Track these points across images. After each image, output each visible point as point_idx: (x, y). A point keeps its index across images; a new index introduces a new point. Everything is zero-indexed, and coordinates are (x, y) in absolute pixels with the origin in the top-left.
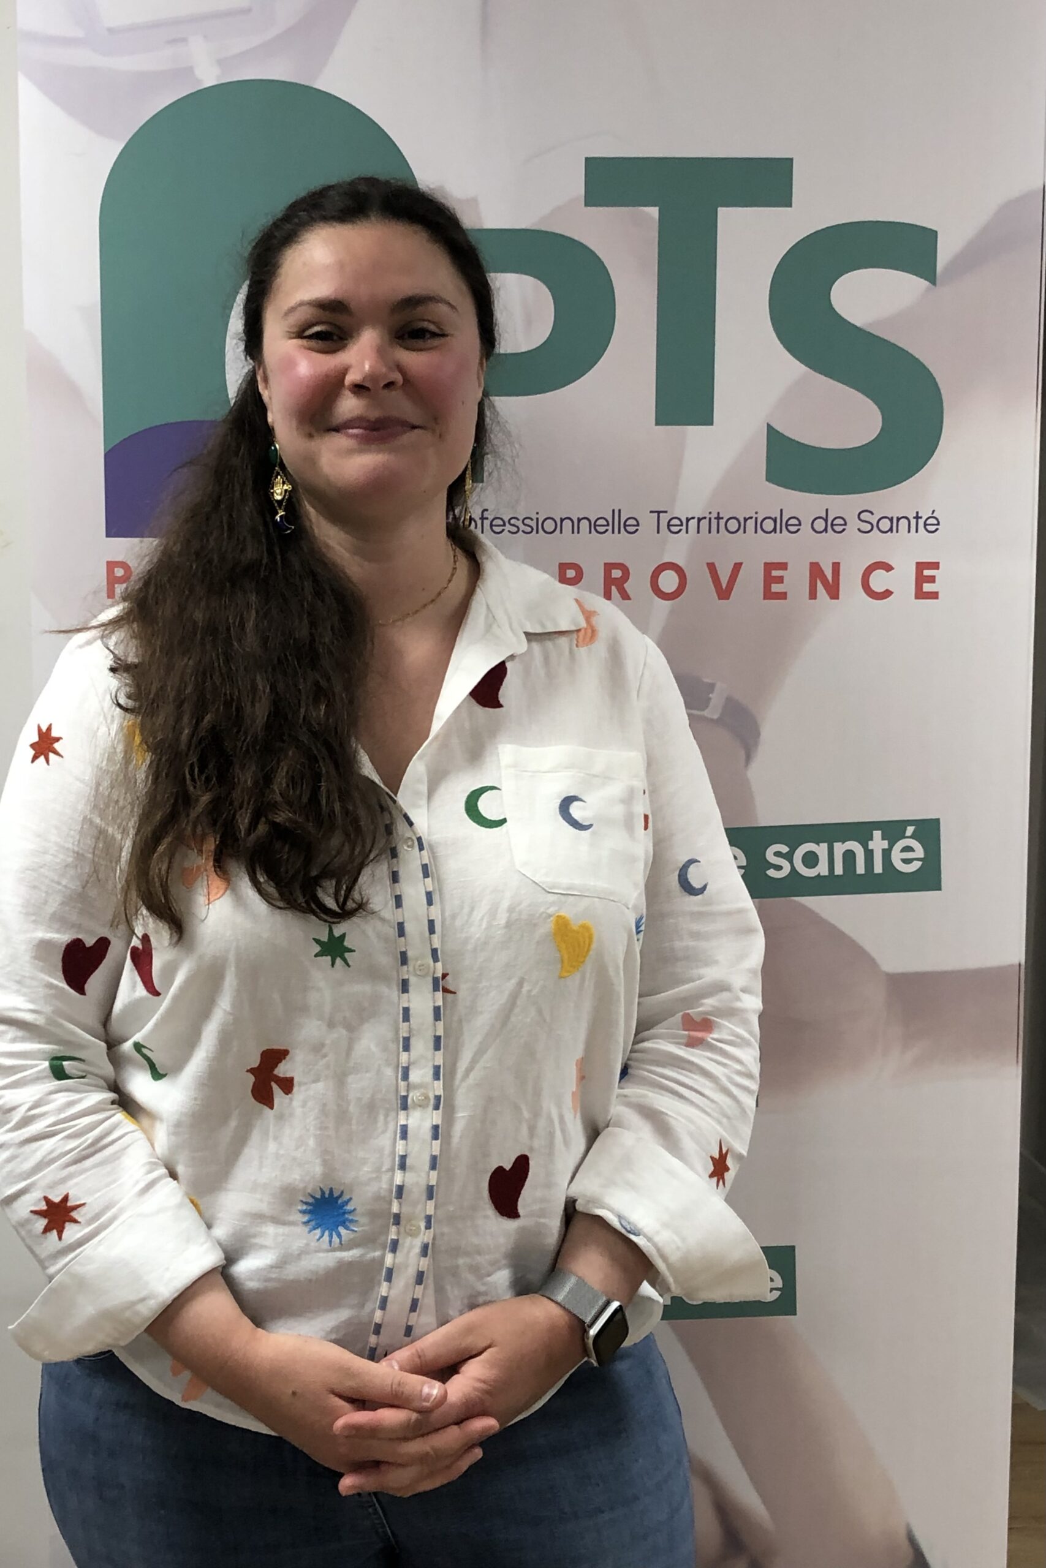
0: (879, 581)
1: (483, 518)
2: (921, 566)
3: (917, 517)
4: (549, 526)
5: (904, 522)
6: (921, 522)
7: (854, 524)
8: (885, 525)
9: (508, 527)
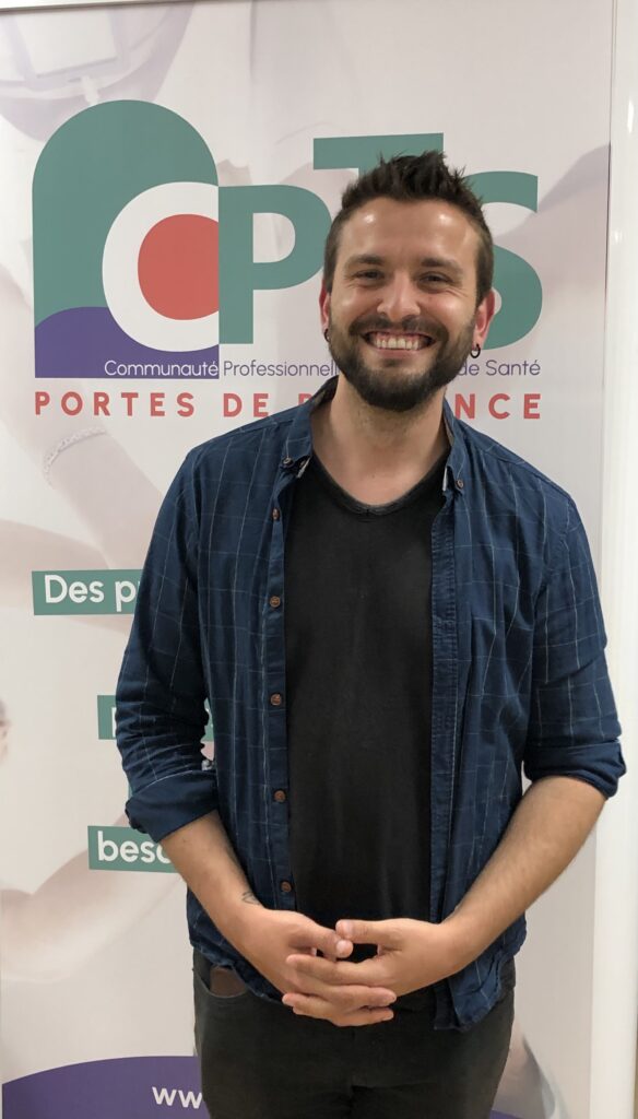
0: (500, 406)
1: (253, 366)
2: (528, 397)
3: (525, 365)
4: (293, 370)
5: (516, 368)
6: (528, 368)
7: (484, 369)
8: (504, 370)
9: (268, 371)
